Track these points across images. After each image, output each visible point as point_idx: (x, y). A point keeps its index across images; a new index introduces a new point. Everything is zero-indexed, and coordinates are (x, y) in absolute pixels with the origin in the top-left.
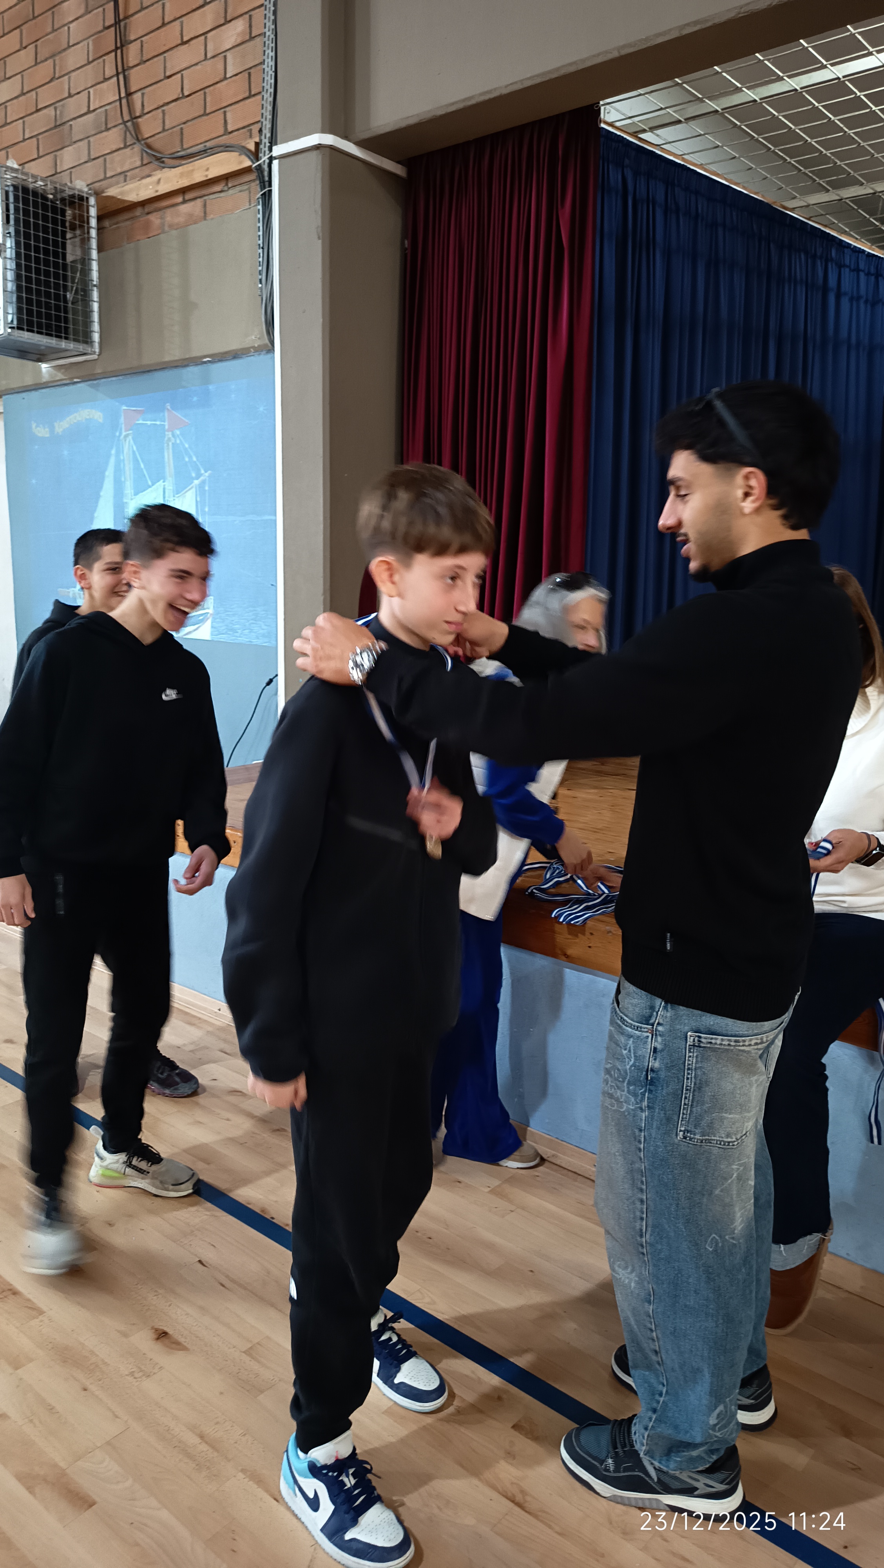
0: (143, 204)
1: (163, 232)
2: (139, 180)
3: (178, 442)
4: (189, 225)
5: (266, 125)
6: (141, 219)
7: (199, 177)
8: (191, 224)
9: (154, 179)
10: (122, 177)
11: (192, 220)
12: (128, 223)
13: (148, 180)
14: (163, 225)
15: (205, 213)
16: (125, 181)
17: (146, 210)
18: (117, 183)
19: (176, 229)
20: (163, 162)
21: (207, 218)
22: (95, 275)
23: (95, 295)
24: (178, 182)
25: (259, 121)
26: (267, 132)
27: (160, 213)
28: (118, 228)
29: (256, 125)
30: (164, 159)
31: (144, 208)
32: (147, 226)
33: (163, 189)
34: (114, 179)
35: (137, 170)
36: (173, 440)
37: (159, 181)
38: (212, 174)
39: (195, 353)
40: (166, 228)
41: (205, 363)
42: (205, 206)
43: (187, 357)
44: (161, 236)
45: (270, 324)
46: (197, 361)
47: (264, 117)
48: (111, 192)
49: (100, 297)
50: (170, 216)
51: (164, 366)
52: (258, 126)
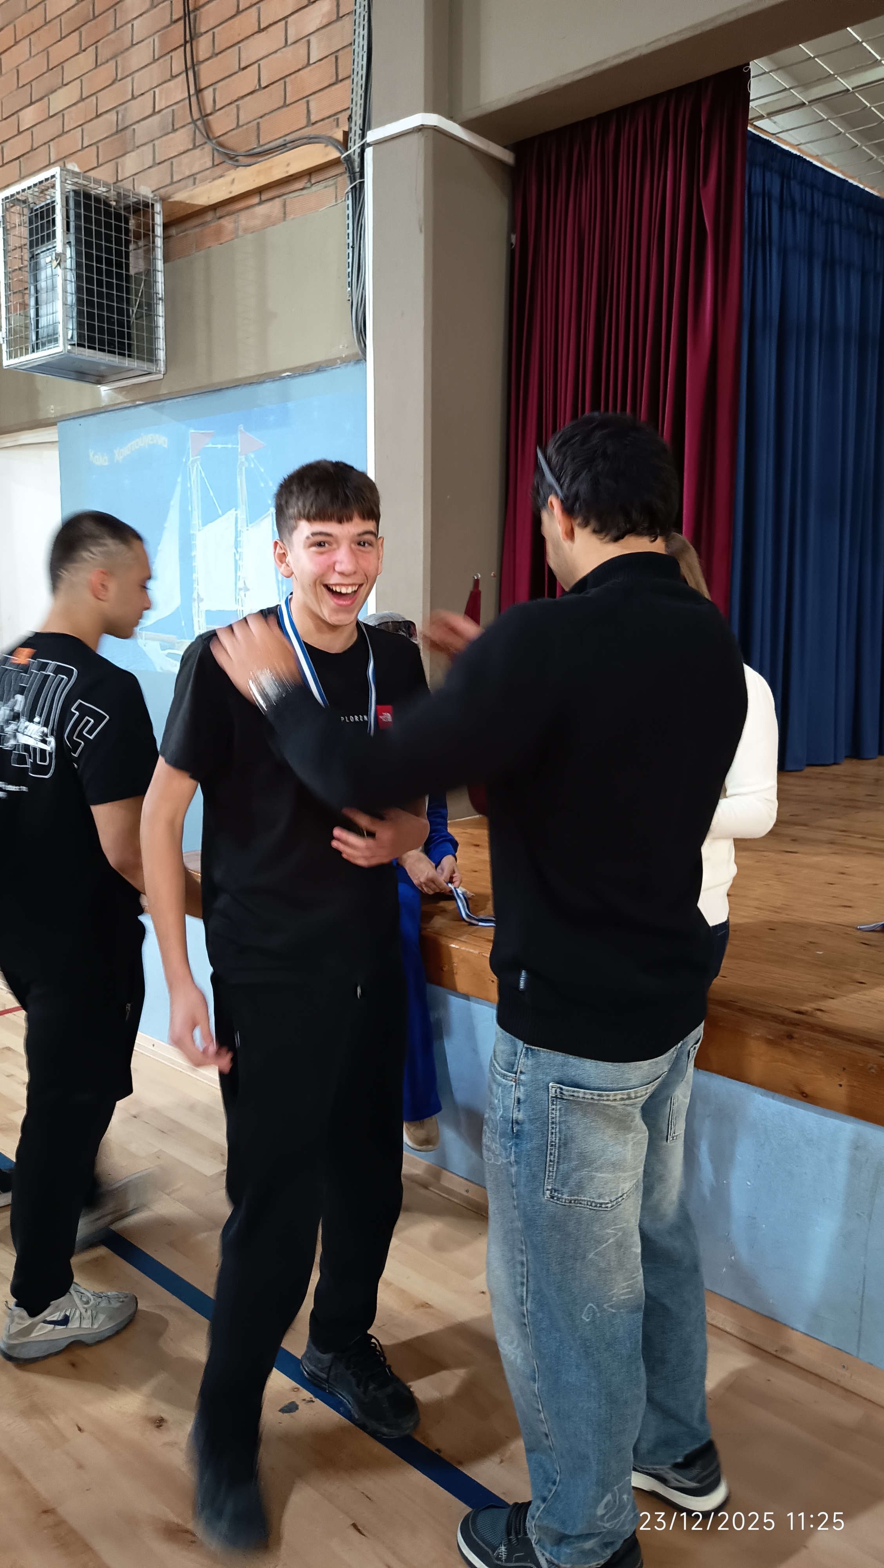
0: (214, 207)
1: (237, 237)
2: (210, 182)
3: (252, 466)
4: (267, 227)
5: (356, 111)
6: (213, 224)
7: (278, 174)
8: (269, 226)
9: (228, 179)
10: (191, 180)
11: (269, 222)
12: (198, 230)
13: (221, 180)
14: (236, 229)
15: (285, 213)
16: (194, 183)
17: (218, 215)
18: (186, 187)
19: (252, 233)
20: (237, 161)
21: (287, 219)
22: (160, 287)
23: (161, 309)
24: (254, 181)
25: (349, 108)
26: (358, 119)
27: (234, 216)
28: (186, 236)
29: (344, 113)
30: (237, 158)
31: (215, 213)
32: (219, 232)
33: (238, 189)
34: (182, 183)
35: (208, 172)
36: (246, 464)
37: (233, 181)
38: (292, 170)
39: (273, 367)
40: (240, 233)
41: (284, 378)
42: (284, 206)
43: (264, 372)
44: (236, 240)
45: (361, 331)
46: (274, 377)
47: (354, 102)
48: (179, 197)
49: (166, 311)
50: (245, 220)
51: (237, 384)
52: (349, 112)
